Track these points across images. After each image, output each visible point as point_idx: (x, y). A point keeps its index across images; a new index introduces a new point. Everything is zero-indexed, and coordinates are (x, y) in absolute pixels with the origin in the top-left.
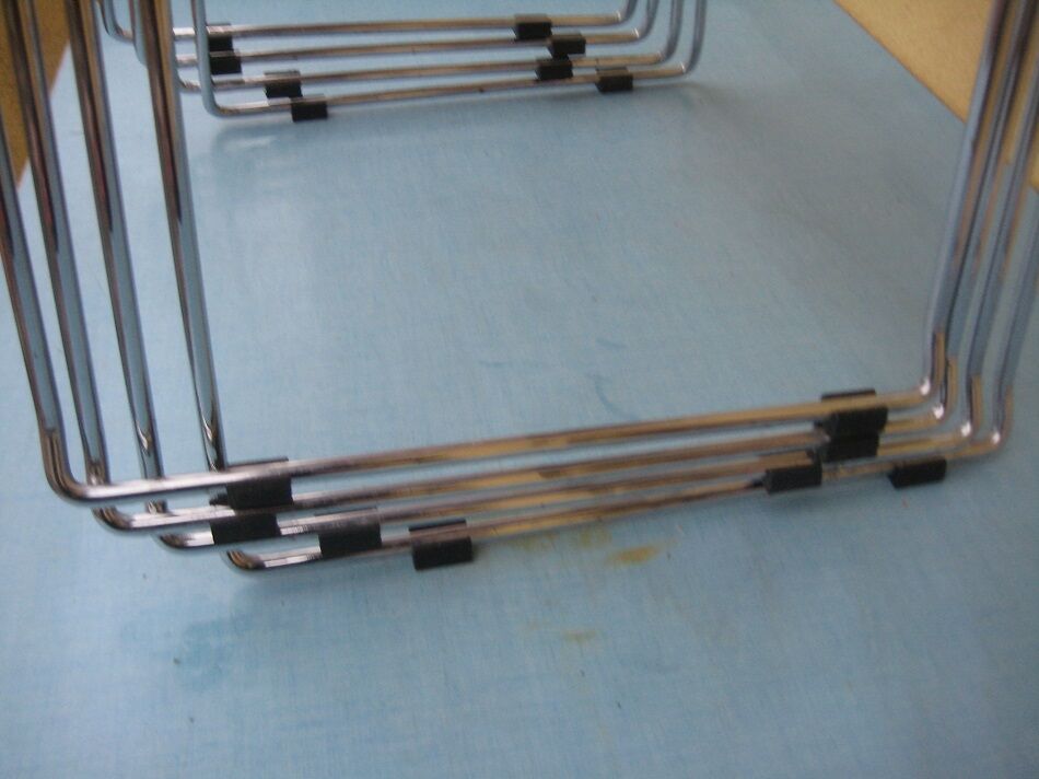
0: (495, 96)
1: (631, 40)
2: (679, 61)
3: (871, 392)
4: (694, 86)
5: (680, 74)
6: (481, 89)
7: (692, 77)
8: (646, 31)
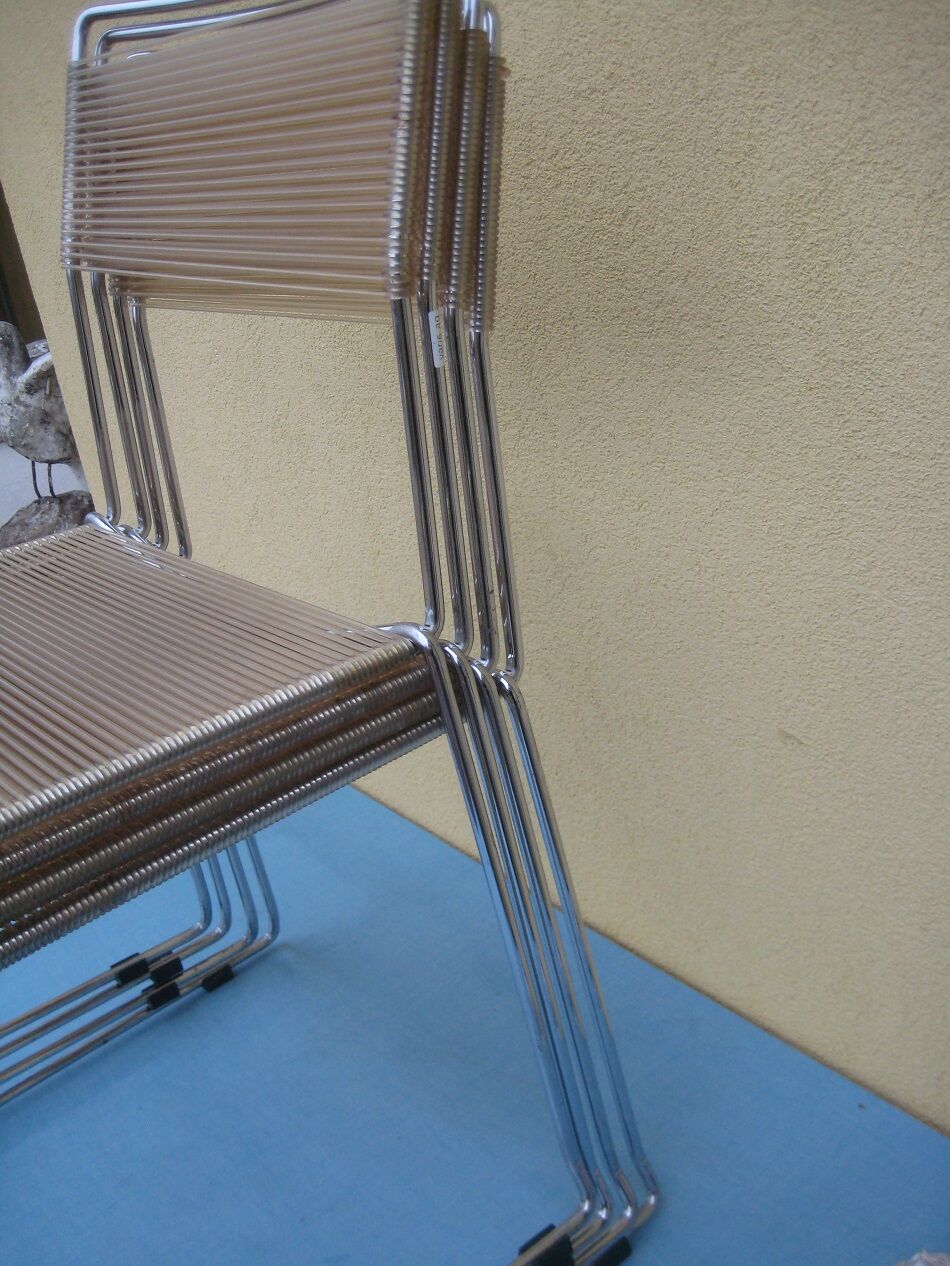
0: (117, 1039)
1: (219, 937)
2: (264, 934)
3: (551, 1228)
4: (284, 946)
5: (268, 943)
6: (104, 1040)
7: (280, 939)
8: (227, 923)
